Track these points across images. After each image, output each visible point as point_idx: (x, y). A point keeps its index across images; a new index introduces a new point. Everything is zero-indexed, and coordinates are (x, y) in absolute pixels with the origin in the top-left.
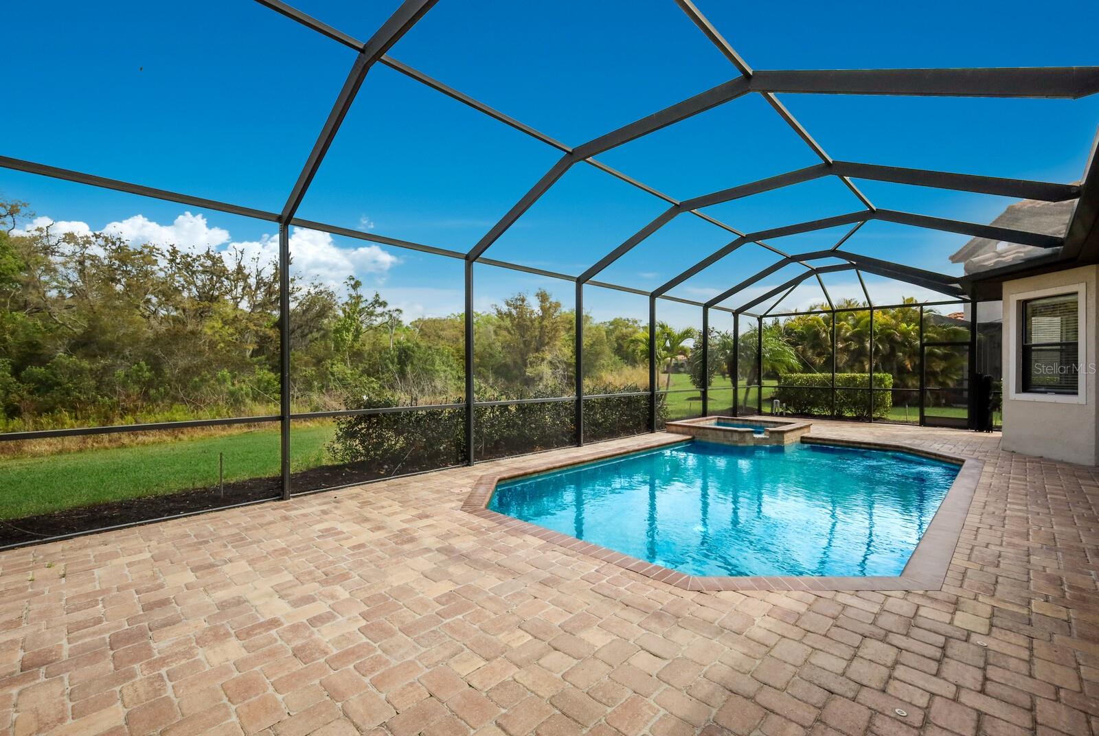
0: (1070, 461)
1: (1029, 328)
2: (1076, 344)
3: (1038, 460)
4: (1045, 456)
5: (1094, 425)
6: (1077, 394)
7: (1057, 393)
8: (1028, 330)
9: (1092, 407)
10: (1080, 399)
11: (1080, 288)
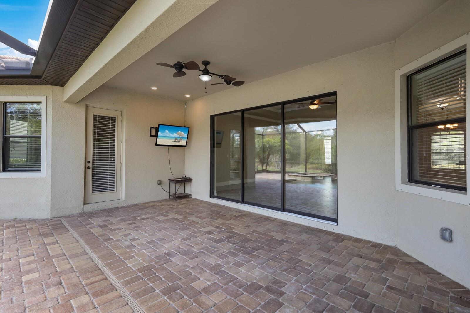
0: (35, 218)
1: (7, 125)
2: (40, 137)
3: (12, 223)
4: (18, 218)
5: (50, 191)
6: (40, 171)
7: (27, 171)
8: (7, 127)
9: (49, 180)
10: (41, 175)
11: (43, 99)
